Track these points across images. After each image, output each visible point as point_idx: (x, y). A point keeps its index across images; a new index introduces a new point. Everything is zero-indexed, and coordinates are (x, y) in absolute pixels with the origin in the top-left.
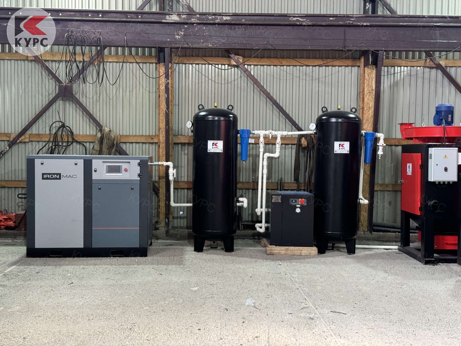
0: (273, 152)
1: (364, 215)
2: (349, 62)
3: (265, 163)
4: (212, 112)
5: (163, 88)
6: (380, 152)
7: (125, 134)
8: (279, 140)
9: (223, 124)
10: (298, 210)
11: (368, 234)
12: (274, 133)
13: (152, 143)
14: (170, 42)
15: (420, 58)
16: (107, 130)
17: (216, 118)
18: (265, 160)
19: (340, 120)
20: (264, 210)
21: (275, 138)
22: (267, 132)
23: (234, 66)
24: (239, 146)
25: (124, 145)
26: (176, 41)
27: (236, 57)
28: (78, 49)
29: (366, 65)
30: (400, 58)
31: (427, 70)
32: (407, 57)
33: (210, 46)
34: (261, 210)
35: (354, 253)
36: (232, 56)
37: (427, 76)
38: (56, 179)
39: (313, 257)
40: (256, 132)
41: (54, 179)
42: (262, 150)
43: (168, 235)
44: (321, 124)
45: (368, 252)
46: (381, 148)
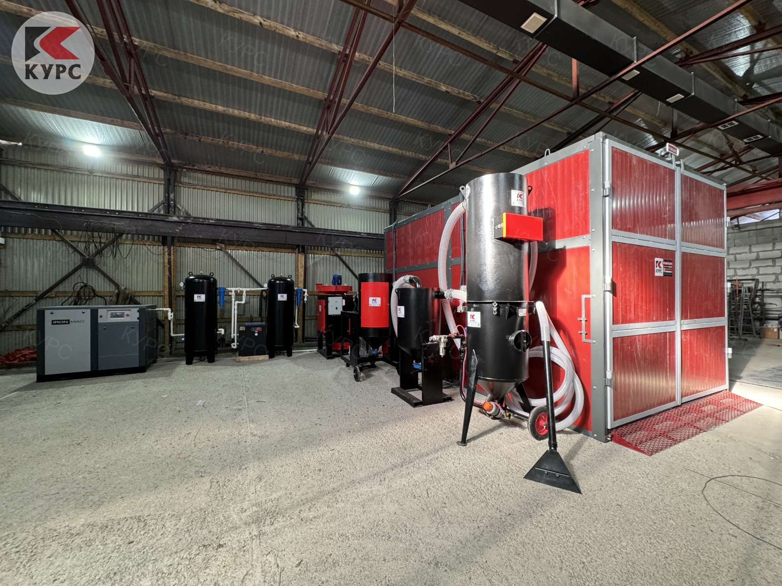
0: (241, 300)
1: (300, 333)
2: (290, 251)
3: (236, 307)
4: (198, 277)
5: (166, 261)
6: (305, 299)
7: (138, 290)
8: (244, 293)
9: (205, 284)
10: (256, 334)
11: (302, 344)
12: (241, 289)
13: (160, 296)
14: (171, 233)
15: (328, 250)
16: (123, 288)
17: (201, 281)
18: (236, 305)
19: (282, 282)
20: (235, 335)
21: (242, 292)
22: (237, 289)
23: (218, 249)
24: (218, 297)
25: (138, 298)
26: (177, 233)
27: (220, 244)
28: (96, 234)
29: (299, 252)
30: (318, 250)
31: (332, 257)
32: (321, 250)
33: (201, 237)
34: (234, 335)
35: (291, 355)
36: (217, 243)
37: (331, 260)
38: (65, 323)
39: (267, 361)
40: (229, 289)
41: (63, 324)
42: (233, 299)
43: (171, 354)
44: (270, 284)
45: (300, 354)
46: (306, 297)
